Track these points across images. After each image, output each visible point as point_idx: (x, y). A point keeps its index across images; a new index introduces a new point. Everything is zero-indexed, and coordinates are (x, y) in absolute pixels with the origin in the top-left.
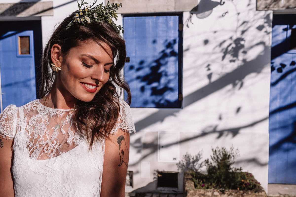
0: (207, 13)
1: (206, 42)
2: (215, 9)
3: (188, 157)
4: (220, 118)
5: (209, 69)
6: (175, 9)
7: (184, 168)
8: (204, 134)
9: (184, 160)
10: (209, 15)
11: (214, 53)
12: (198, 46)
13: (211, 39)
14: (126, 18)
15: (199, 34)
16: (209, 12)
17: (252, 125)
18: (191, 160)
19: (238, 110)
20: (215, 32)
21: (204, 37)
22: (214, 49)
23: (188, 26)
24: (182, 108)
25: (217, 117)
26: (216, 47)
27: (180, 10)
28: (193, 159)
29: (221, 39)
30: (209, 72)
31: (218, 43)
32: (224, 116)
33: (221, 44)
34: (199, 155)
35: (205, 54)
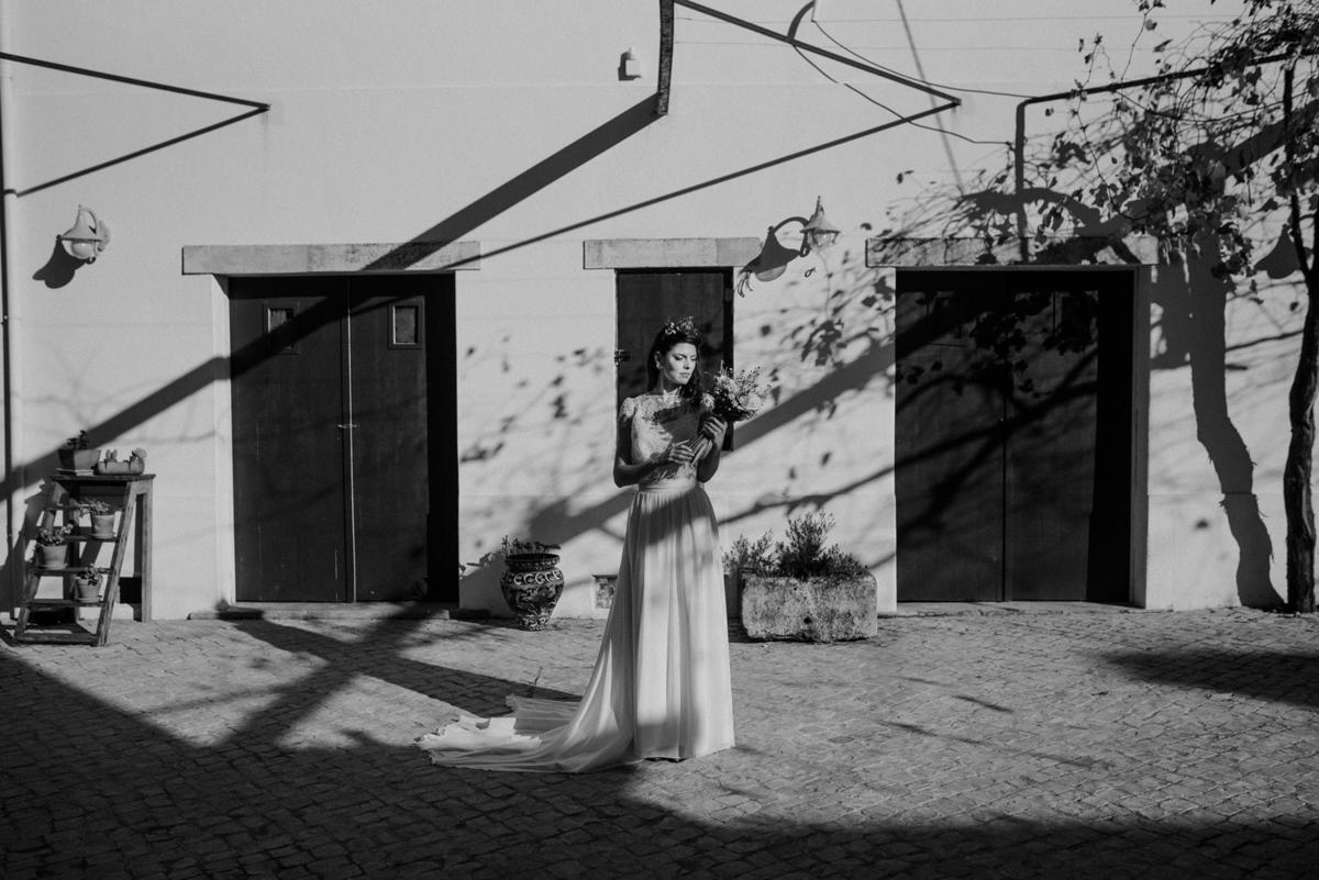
0: (776, 270)
1: (766, 330)
2: (790, 264)
3: (743, 546)
4: (792, 475)
5: (775, 379)
6: (717, 261)
7: (735, 567)
8: (758, 508)
9: (735, 551)
10: (779, 275)
11: (781, 351)
12: (750, 338)
13: (774, 326)
14: (624, 276)
15: (753, 315)
16: (780, 268)
17: (847, 490)
18: (750, 551)
19: (826, 458)
20: (784, 311)
21: (761, 321)
22: (782, 342)
23: (741, 294)
24: (732, 450)
25: (785, 473)
26: (786, 338)
27: (728, 264)
28: (753, 548)
29: (793, 325)
30: (774, 385)
31: (790, 332)
32: (800, 473)
33: (794, 334)
34: (764, 539)
35: (762, 353)
